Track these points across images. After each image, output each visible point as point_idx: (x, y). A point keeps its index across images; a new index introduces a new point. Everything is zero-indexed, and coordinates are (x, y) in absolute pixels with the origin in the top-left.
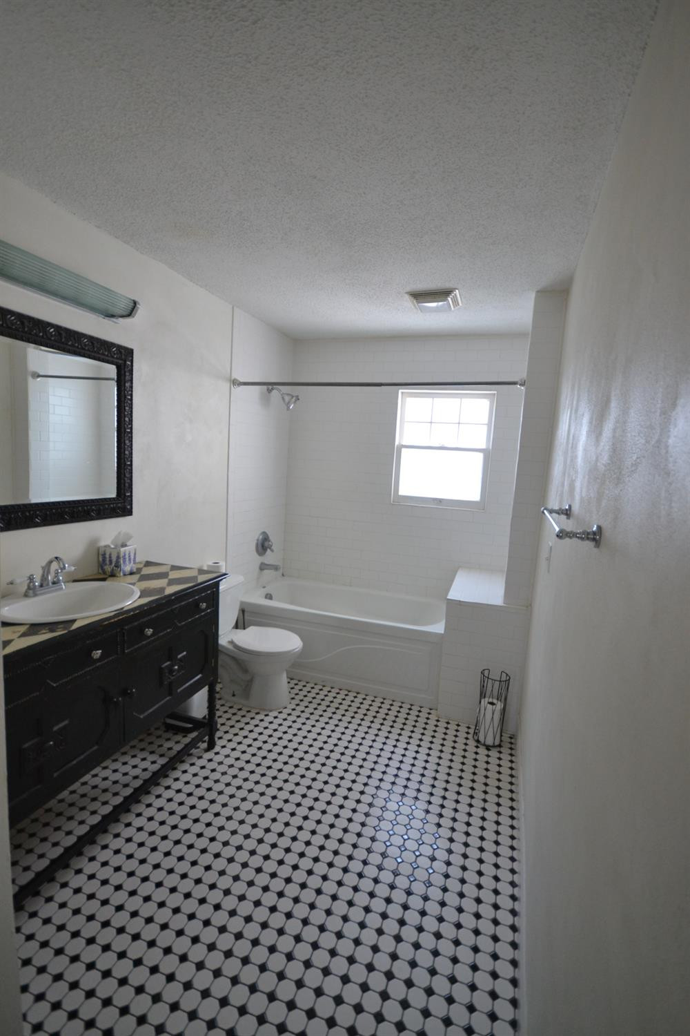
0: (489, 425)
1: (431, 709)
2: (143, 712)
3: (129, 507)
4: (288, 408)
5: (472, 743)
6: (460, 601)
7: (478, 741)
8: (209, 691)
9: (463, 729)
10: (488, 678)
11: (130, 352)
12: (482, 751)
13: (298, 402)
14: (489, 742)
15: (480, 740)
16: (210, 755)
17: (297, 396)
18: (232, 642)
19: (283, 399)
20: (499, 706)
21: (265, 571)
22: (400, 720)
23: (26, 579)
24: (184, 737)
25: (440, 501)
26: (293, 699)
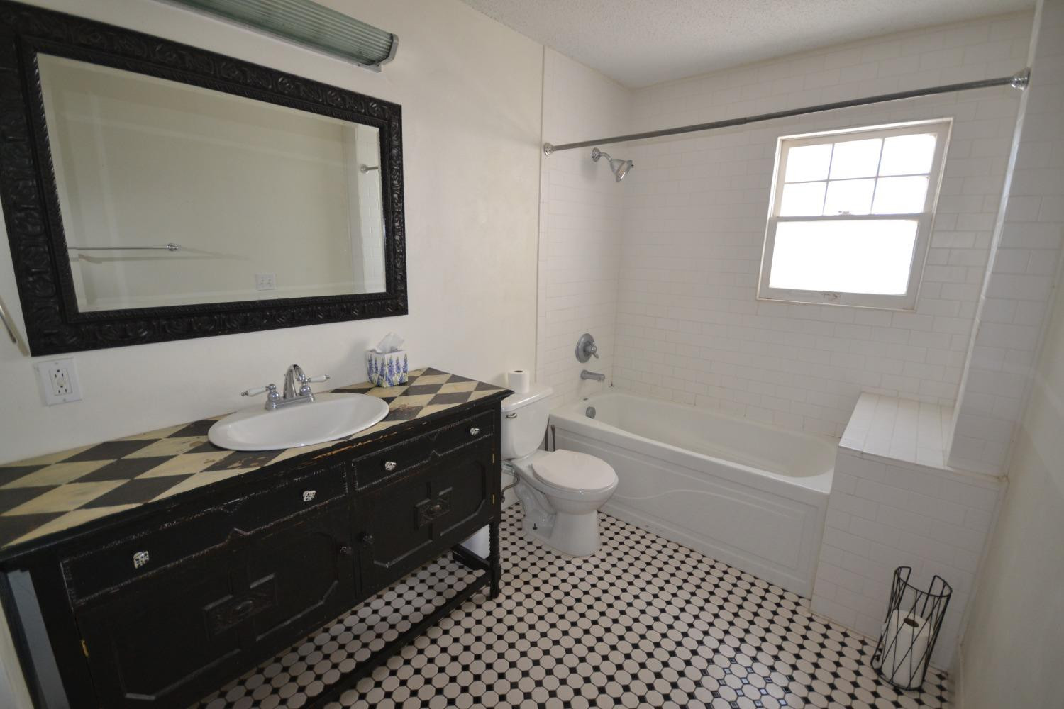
0: (933, 176)
1: (800, 597)
2: (391, 560)
3: (401, 304)
4: (618, 179)
5: (868, 673)
6: (862, 453)
7: (879, 672)
8: (491, 531)
9: (853, 644)
10: (906, 583)
11: (396, 110)
12: (886, 692)
13: (632, 170)
14: (902, 679)
15: (883, 670)
16: (490, 606)
17: (631, 161)
18: (531, 467)
19: (612, 166)
20: (925, 631)
21: (588, 380)
22: (750, 606)
23: (265, 389)
24: (470, 573)
25: (835, 296)
26: (605, 544)
